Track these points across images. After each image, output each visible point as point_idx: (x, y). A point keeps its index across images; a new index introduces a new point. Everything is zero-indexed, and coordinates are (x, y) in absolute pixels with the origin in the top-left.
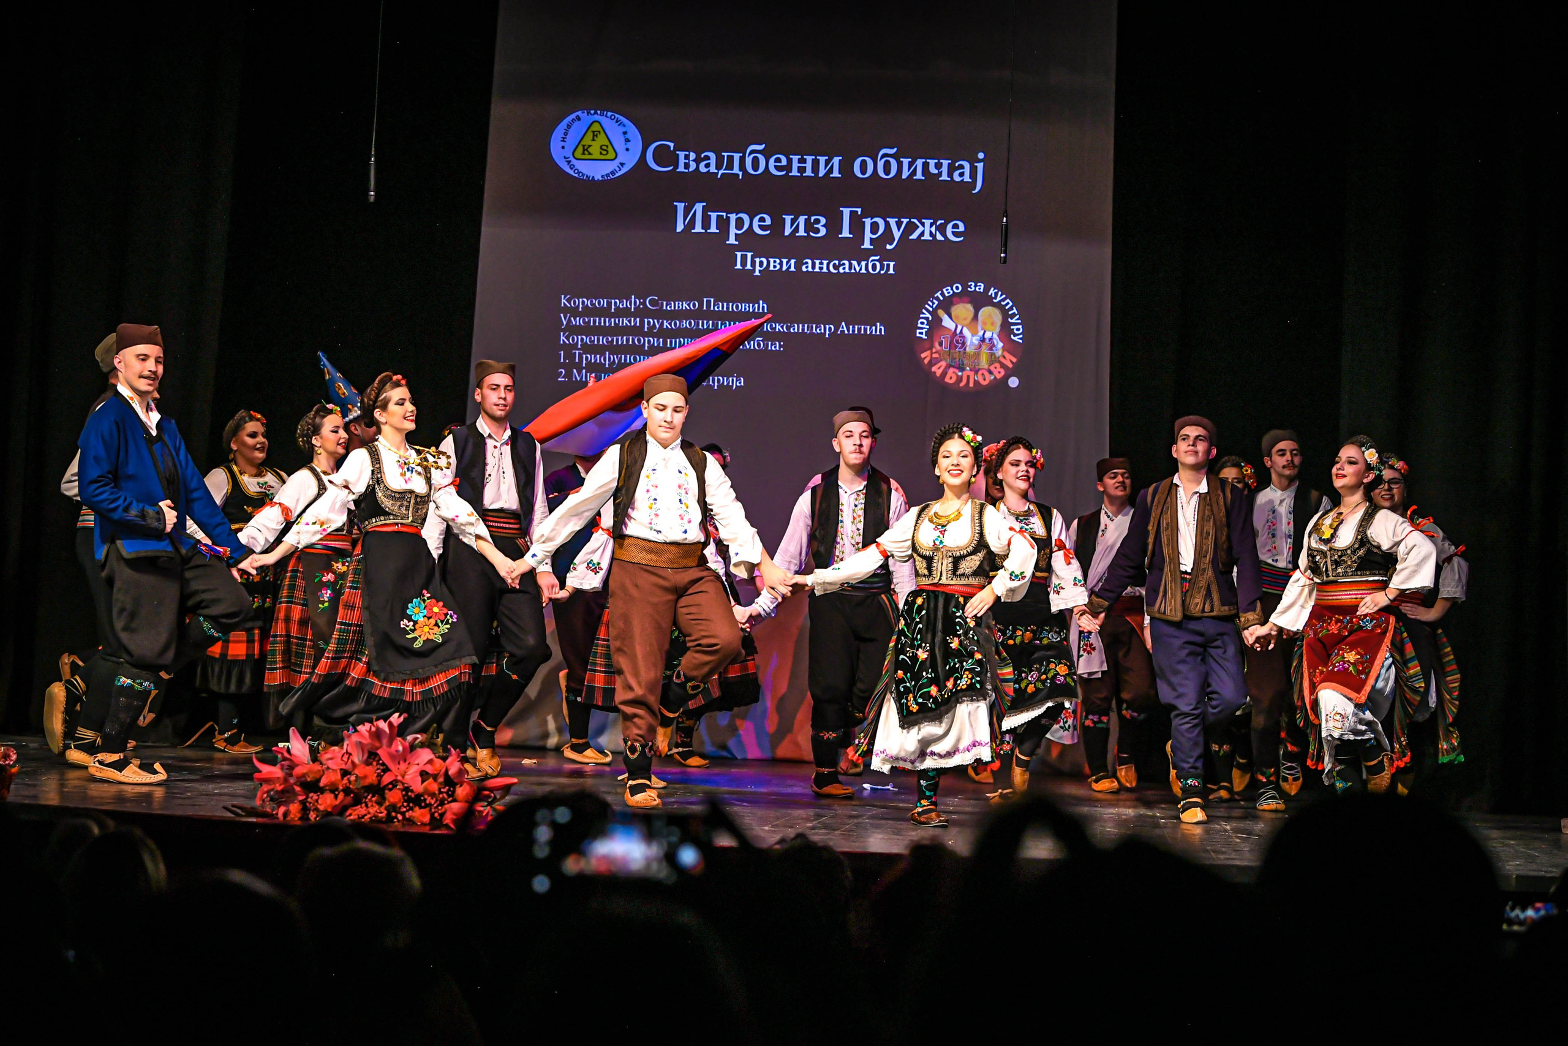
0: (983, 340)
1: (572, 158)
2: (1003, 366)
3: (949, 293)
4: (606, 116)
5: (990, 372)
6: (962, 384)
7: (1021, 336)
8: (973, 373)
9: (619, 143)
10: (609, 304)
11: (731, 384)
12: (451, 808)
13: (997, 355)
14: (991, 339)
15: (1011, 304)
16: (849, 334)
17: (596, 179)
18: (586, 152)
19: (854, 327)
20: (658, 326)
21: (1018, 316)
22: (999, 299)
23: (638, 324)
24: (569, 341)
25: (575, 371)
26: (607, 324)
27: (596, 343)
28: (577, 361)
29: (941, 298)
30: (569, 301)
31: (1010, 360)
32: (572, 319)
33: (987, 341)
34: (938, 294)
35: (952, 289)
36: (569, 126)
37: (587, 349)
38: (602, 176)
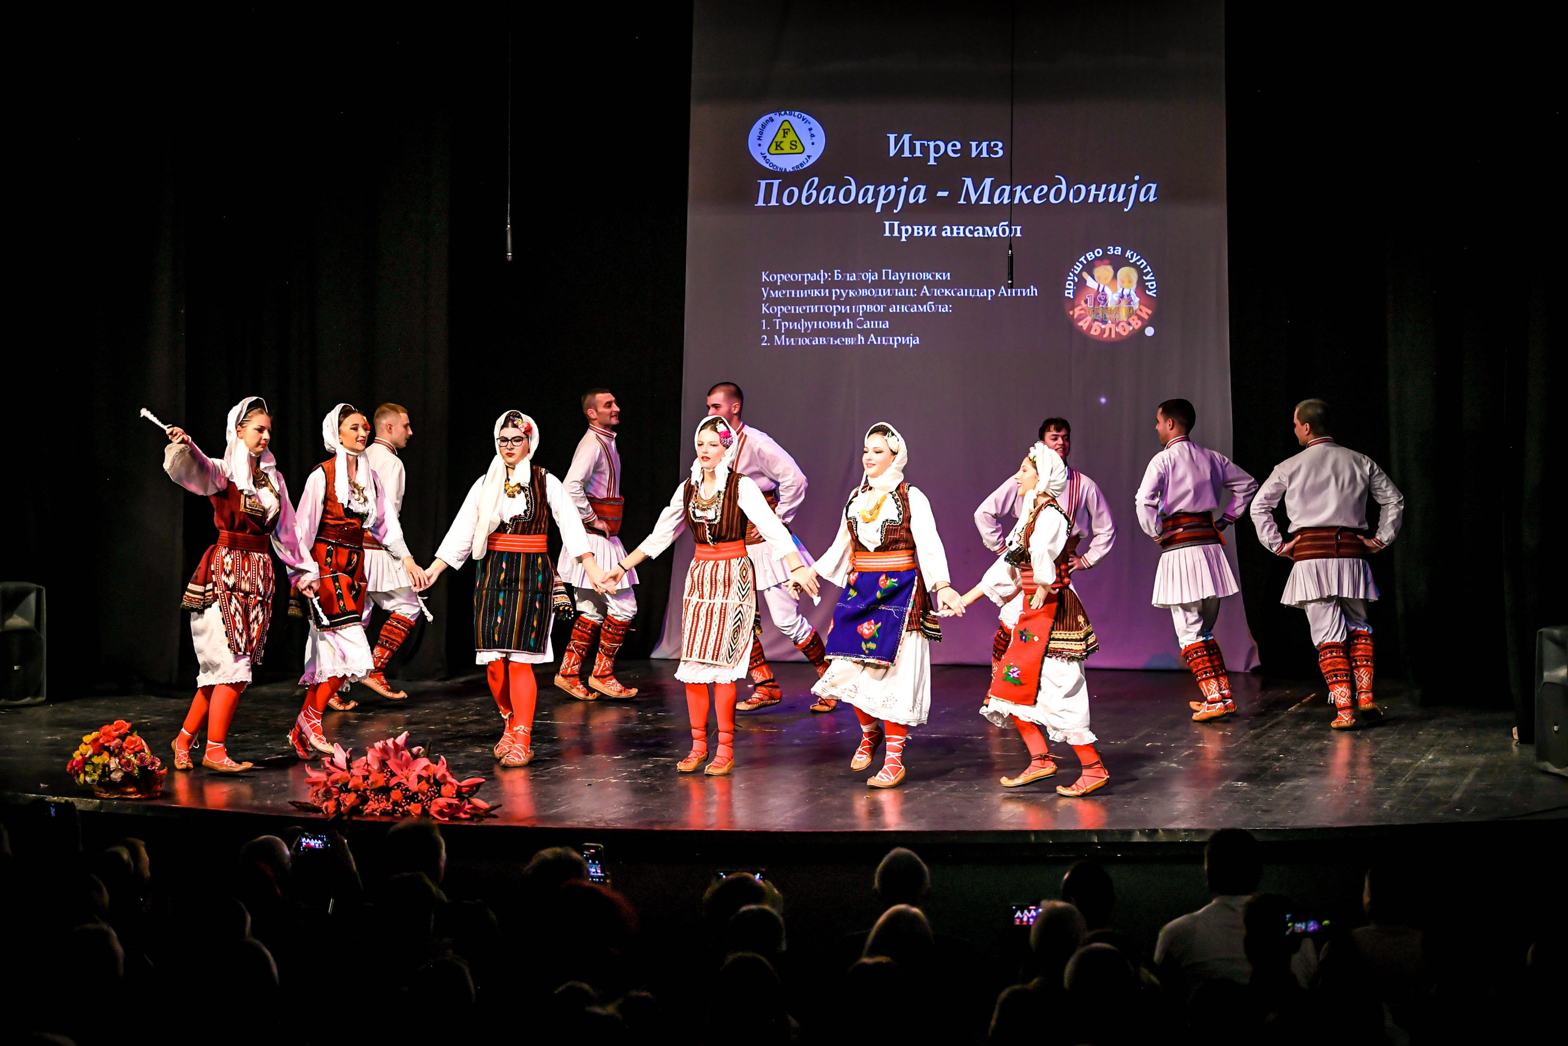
0: (1122, 296)
1: (767, 154)
2: (1140, 318)
3: (1091, 257)
4: (794, 116)
5: (1130, 324)
6: (1105, 335)
7: (1155, 291)
8: (1114, 325)
9: (806, 139)
10: (803, 278)
11: (908, 343)
12: (436, 803)
13: (1134, 309)
14: (1129, 295)
15: (1145, 263)
16: (1008, 297)
17: (788, 170)
18: (779, 148)
19: (1011, 291)
20: (844, 295)
21: (1152, 274)
22: (1134, 259)
23: (827, 295)
24: (769, 311)
25: (776, 337)
26: (802, 296)
27: (793, 312)
28: (778, 328)
29: (1085, 262)
30: (768, 276)
31: (1146, 312)
32: (771, 292)
33: (1126, 297)
34: (1082, 259)
35: (1094, 254)
36: (764, 126)
37: (786, 317)
38: (793, 168)
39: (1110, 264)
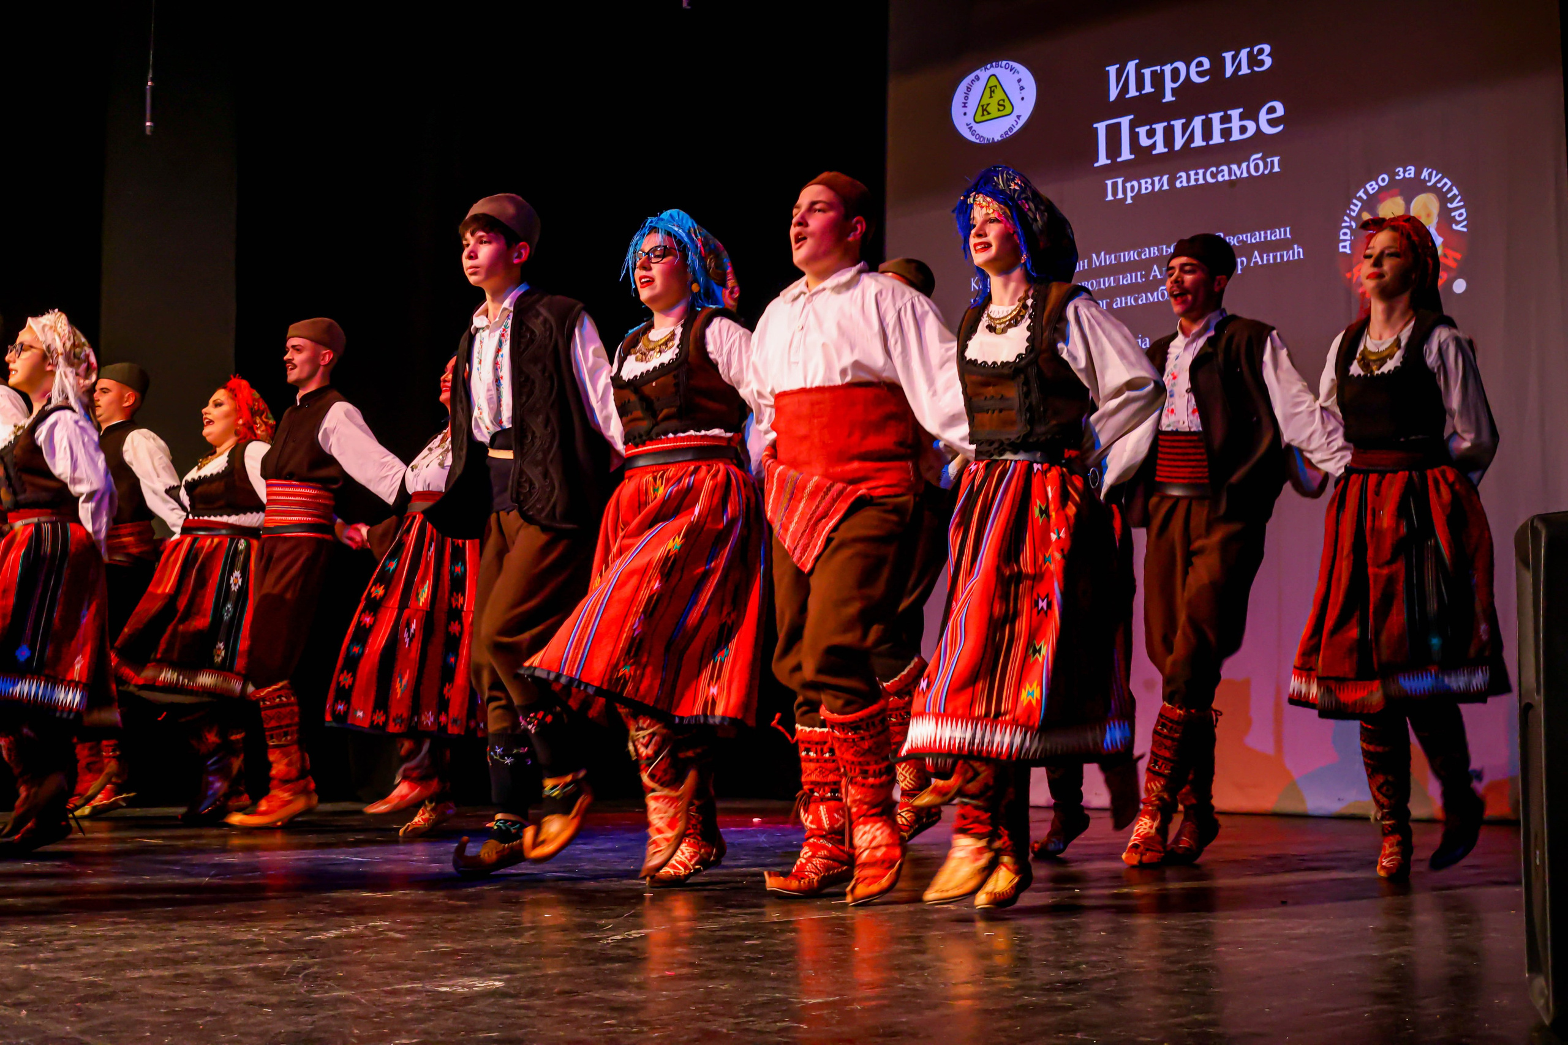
1: (973, 124)
2: (1445, 268)
3: (1373, 189)
4: (1001, 66)
7: (1465, 223)
9: (1015, 95)
15: (1449, 184)
16: (1263, 265)
17: (996, 141)
18: (985, 113)
19: (1268, 256)
21: (1459, 198)
22: (1434, 180)
29: (1365, 197)
31: (1453, 258)
34: (1361, 193)
35: (1377, 183)
36: (969, 89)
38: (1001, 136)
39: (1400, 194)
